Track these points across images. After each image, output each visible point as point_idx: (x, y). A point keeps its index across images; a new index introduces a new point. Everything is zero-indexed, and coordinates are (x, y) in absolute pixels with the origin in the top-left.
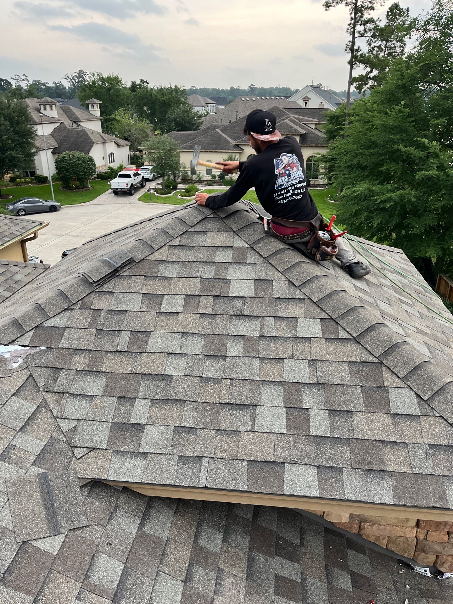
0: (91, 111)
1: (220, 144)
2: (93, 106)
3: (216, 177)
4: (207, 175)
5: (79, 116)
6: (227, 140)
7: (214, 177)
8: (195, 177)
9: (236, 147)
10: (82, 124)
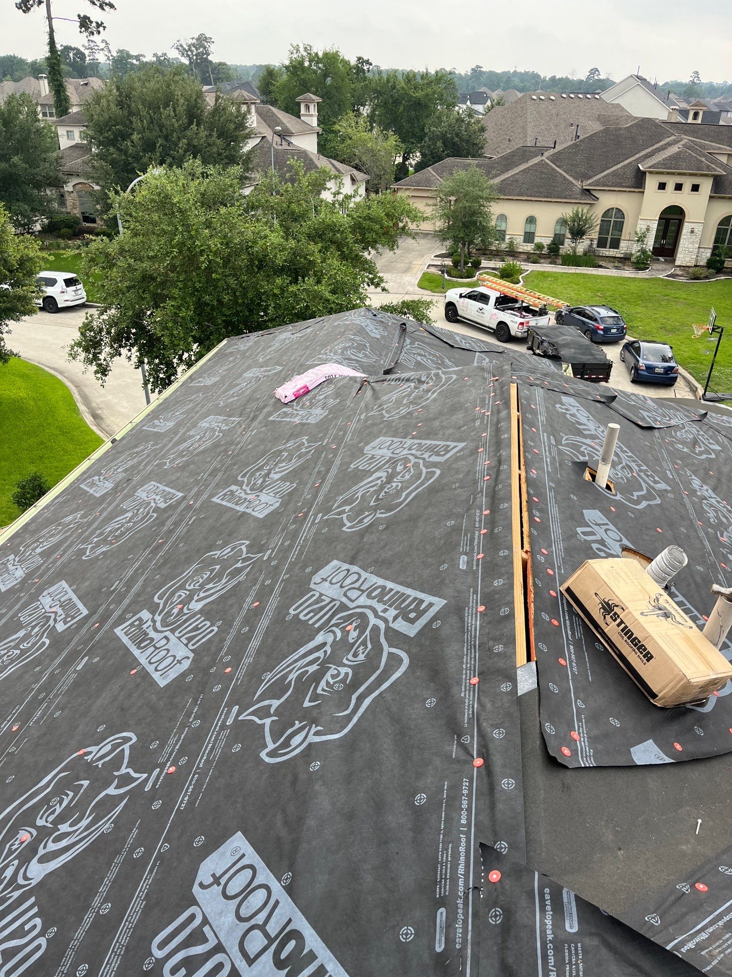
0: (304, 115)
1: (555, 187)
2: (308, 107)
3: (543, 247)
4: (524, 242)
5: (288, 125)
6: (568, 180)
7: (539, 247)
8: (503, 246)
9: (586, 194)
10: (293, 140)
